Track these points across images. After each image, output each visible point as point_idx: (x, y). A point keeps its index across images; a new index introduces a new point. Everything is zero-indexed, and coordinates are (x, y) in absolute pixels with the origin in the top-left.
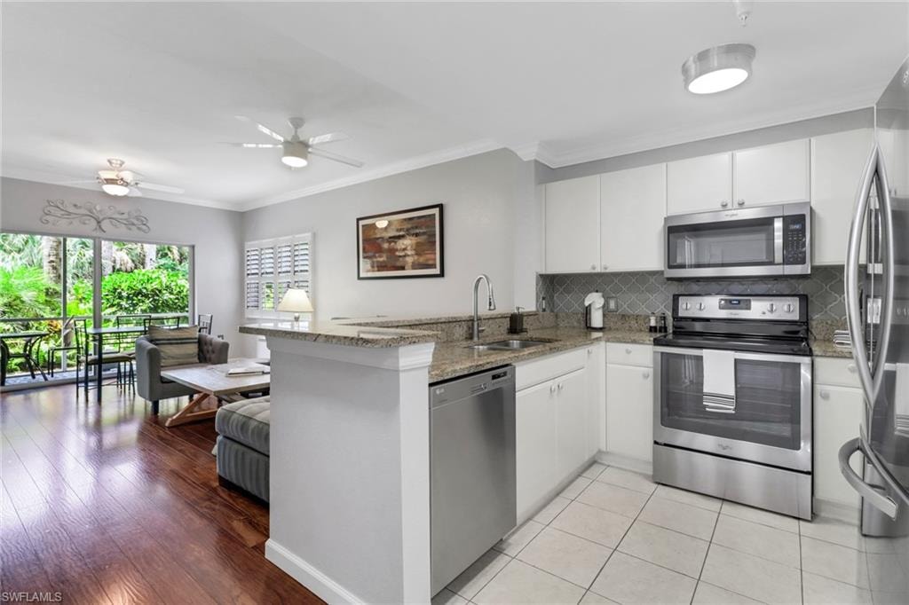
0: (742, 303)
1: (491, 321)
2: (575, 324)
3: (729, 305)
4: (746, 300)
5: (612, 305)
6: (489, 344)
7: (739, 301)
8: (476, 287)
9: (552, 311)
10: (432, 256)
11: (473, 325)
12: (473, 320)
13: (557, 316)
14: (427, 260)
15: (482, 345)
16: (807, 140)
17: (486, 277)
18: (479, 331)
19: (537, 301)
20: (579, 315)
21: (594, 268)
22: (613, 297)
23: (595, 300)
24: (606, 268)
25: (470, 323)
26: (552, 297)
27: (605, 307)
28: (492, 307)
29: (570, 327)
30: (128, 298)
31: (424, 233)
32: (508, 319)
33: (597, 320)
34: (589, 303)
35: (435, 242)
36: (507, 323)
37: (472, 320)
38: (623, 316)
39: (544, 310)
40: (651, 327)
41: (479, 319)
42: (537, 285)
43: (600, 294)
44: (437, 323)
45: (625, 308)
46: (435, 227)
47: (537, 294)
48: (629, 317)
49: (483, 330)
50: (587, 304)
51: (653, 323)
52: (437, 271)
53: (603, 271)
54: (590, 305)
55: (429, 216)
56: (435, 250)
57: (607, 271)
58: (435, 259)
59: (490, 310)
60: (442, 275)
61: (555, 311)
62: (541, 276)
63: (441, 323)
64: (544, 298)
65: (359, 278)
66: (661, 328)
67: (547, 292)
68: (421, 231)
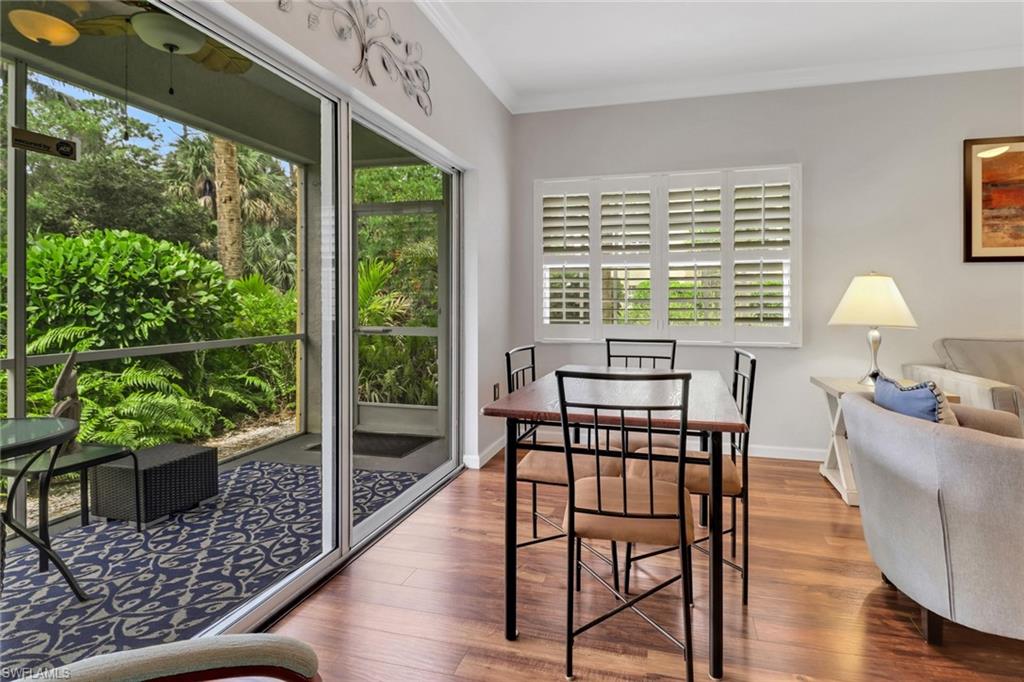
30: (111, 299)
65: (969, 258)
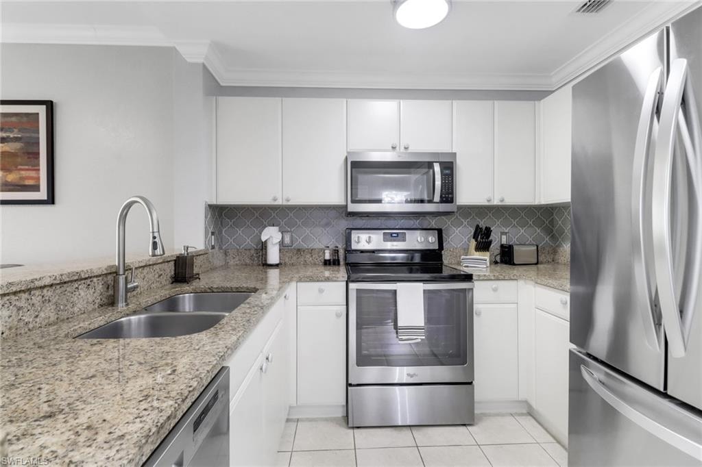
0: (399, 235)
1: (146, 270)
2: (248, 261)
3: (390, 237)
4: (403, 233)
5: (287, 240)
6: (146, 309)
7: (397, 234)
8: (123, 217)
9: (220, 248)
10: (33, 174)
11: (116, 281)
12: (116, 273)
13: (226, 254)
14: (22, 178)
15: (135, 313)
16: (450, 101)
17: (141, 198)
18: (127, 290)
19: (206, 238)
20: (252, 252)
21: (275, 200)
22: (288, 231)
23: (272, 235)
24: (288, 201)
25: (110, 278)
26: (220, 232)
27: (282, 243)
28: (159, 251)
29: (242, 264)
31: (16, 139)
32: (173, 263)
33: (273, 256)
34: (266, 238)
35: (38, 154)
36: (170, 269)
37: (114, 273)
38: (299, 250)
39: (213, 247)
40: (325, 261)
41: (127, 269)
42: (206, 217)
43: (276, 229)
44: (29, 290)
45: (299, 243)
46: (37, 132)
47: (206, 228)
48: (304, 251)
49: (135, 288)
50: (263, 239)
51: (327, 256)
52: (42, 194)
53: (285, 203)
54: (266, 241)
55: (27, 115)
56: (38, 165)
57: (289, 203)
58: (38, 179)
59: (154, 255)
60: (51, 200)
61: (224, 248)
62: (210, 206)
63: (42, 288)
64: (213, 234)
66: (334, 260)
67: (216, 226)
68: (12, 136)
